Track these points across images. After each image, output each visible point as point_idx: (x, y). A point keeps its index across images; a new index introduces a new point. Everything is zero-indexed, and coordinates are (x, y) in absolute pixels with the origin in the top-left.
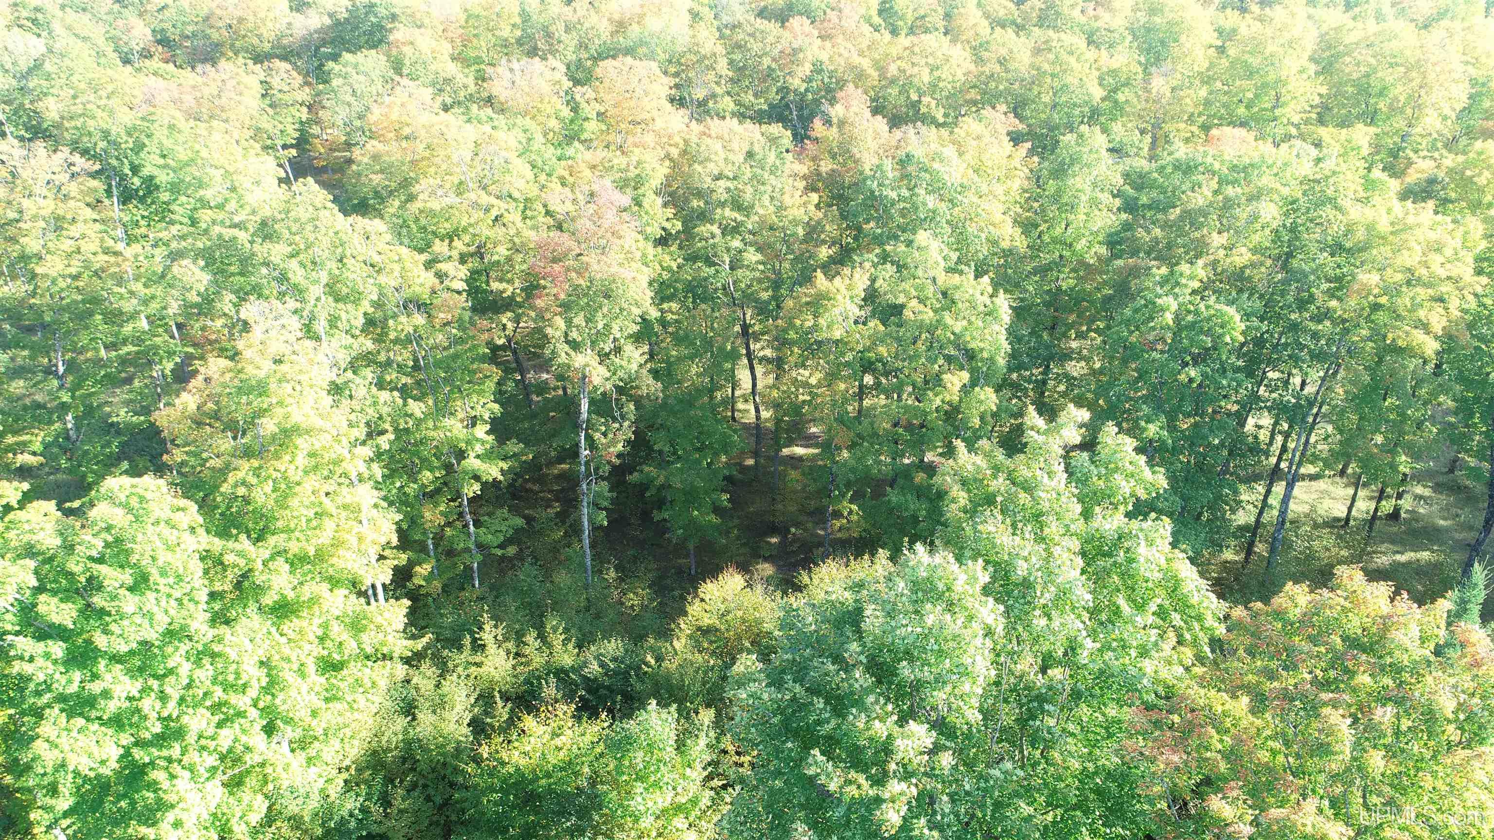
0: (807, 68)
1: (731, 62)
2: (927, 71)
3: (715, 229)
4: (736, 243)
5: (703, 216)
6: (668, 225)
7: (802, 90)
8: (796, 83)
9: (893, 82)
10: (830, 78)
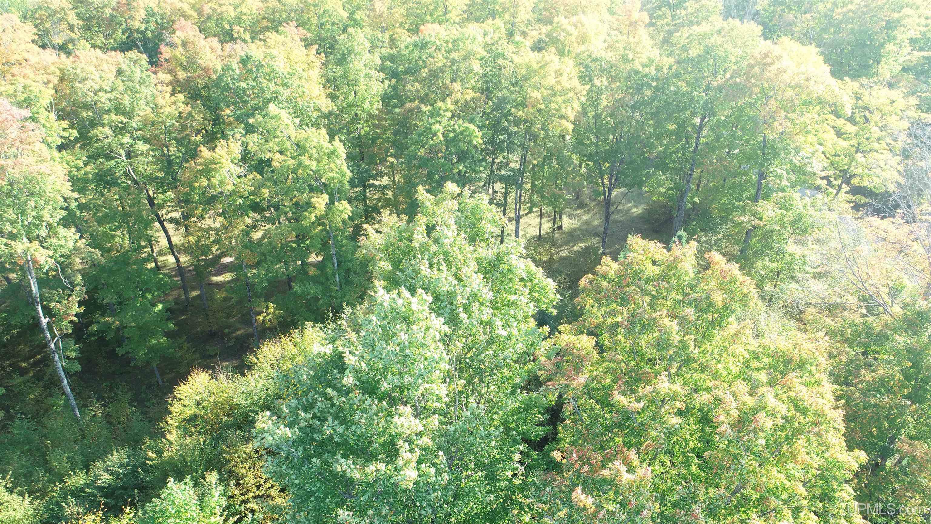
0: (142, 14)
1: (78, 15)
2: (231, 9)
3: (108, 131)
4: (127, 139)
5: (93, 124)
6: (66, 134)
7: (143, 29)
8: (137, 24)
9: (209, 18)
10: (162, 19)
